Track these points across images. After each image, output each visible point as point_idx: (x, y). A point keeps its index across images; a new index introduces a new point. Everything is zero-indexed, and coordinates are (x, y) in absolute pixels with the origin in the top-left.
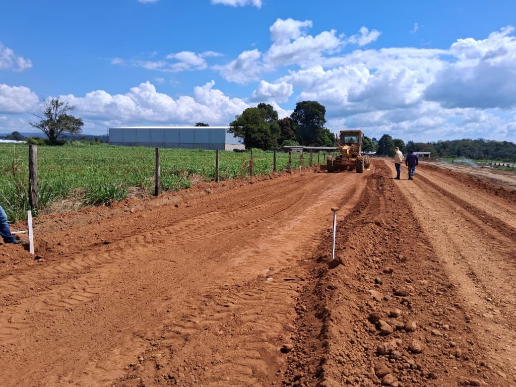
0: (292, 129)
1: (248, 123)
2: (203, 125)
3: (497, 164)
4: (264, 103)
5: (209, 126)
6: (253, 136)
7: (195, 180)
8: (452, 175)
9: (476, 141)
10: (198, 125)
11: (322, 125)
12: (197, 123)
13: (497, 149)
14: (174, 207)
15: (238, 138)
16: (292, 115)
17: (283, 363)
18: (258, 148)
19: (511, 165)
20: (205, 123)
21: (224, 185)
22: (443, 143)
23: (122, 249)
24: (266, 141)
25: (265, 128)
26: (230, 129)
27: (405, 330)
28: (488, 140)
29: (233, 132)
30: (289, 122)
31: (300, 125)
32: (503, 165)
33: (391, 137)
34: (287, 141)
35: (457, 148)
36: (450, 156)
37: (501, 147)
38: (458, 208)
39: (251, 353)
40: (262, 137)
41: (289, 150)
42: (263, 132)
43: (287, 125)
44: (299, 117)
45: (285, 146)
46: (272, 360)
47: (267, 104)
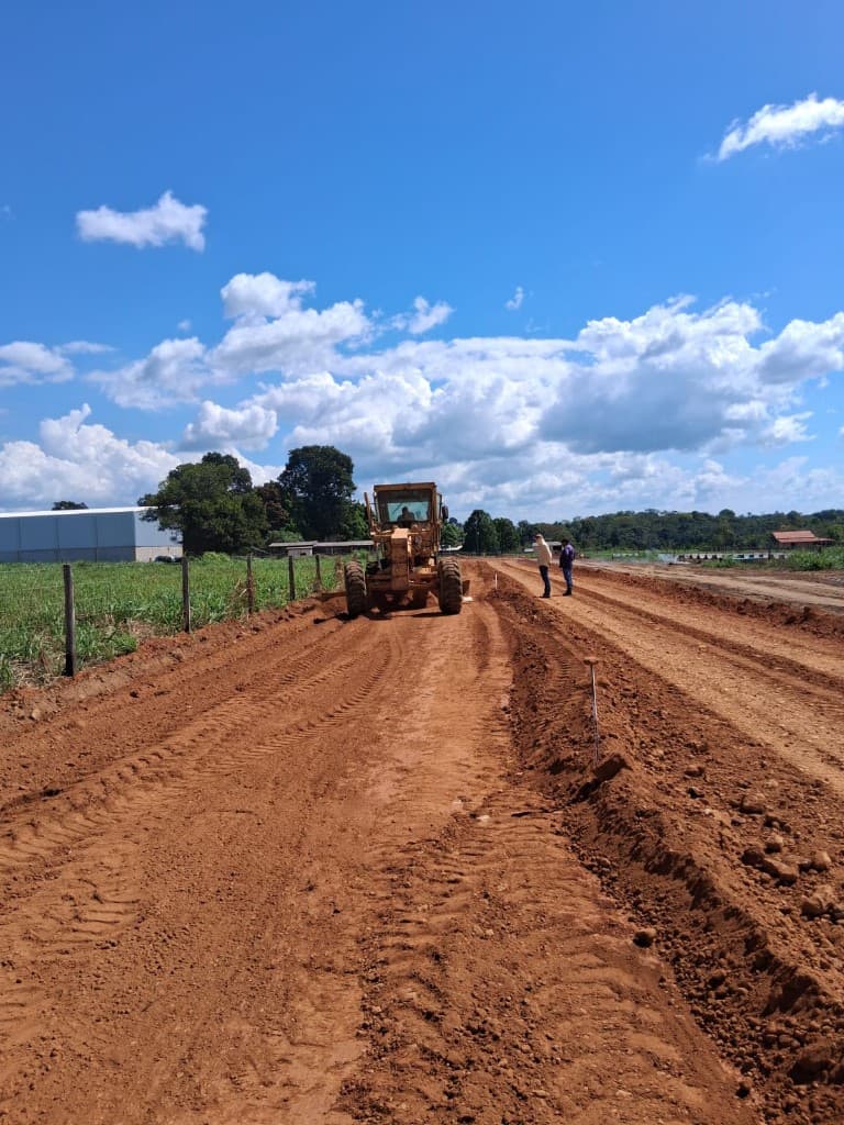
0: (285, 506)
1: (191, 498)
2: (71, 506)
3: (695, 556)
4: (218, 451)
5: (86, 508)
6: (205, 526)
7: (136, 632)
8: (635, 582)
9: (642, 515)
10: (59, 506)
11: (349, 495)
12: (56, 504)
13: (683, 529)
14: (131, 698)
15: (168, 533)
16: (283, 477)
17: (658, 965)
18: (217, 552)
19: (719, 556)
20: (77, 503)
21: (204, 639)
22: (583, 522)
23: (103, 801)
24: (235, 535)
25: (231, 508)
26: (150, 511)
27: (815, 869)
28: (665, 512)
29: (155, 519)
30: (276, 492)
31: (300, 498)
32: (706, 558)
33: (488, 515)
34: (276, 532)
35: (610, 529)
36: (599, 547)
37: (690, 524)
38: (703, 646)
39: (579, 959)
40: (226, 526)
41: (281, 552)
42: (225, 516)
43: (272, 497)
44: (298, 481)
45: (273, 545)
46: (632, 965)
47: (223, 455)
